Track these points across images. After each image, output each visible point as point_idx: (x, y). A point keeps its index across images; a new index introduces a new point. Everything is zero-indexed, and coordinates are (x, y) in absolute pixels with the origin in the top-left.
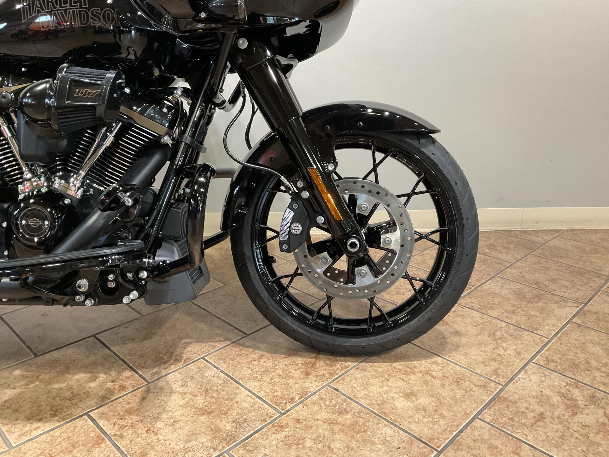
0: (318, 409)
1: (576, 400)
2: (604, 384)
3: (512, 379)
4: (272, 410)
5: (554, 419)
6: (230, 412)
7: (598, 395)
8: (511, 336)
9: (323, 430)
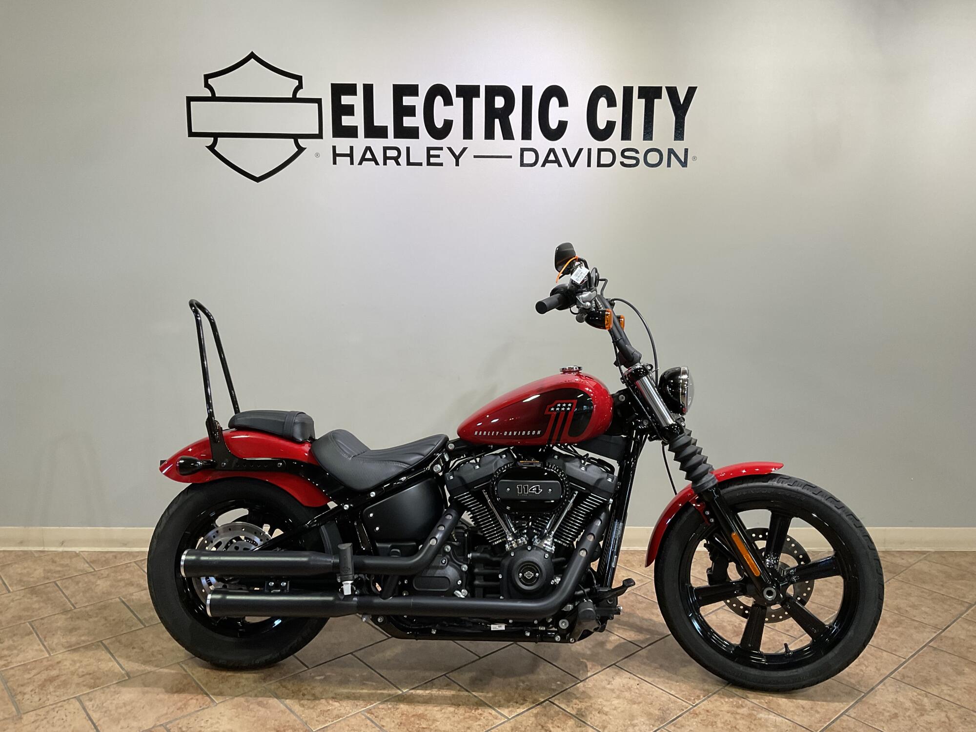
0: (720, 704)
1: (925, 706)
2: (950, 695)
3: (872, 689)
4: (684, 703)
5: (905, 717)
6: (654, 703)
7: (943, 703)
8: (872, 655)
9: (728, 717)
